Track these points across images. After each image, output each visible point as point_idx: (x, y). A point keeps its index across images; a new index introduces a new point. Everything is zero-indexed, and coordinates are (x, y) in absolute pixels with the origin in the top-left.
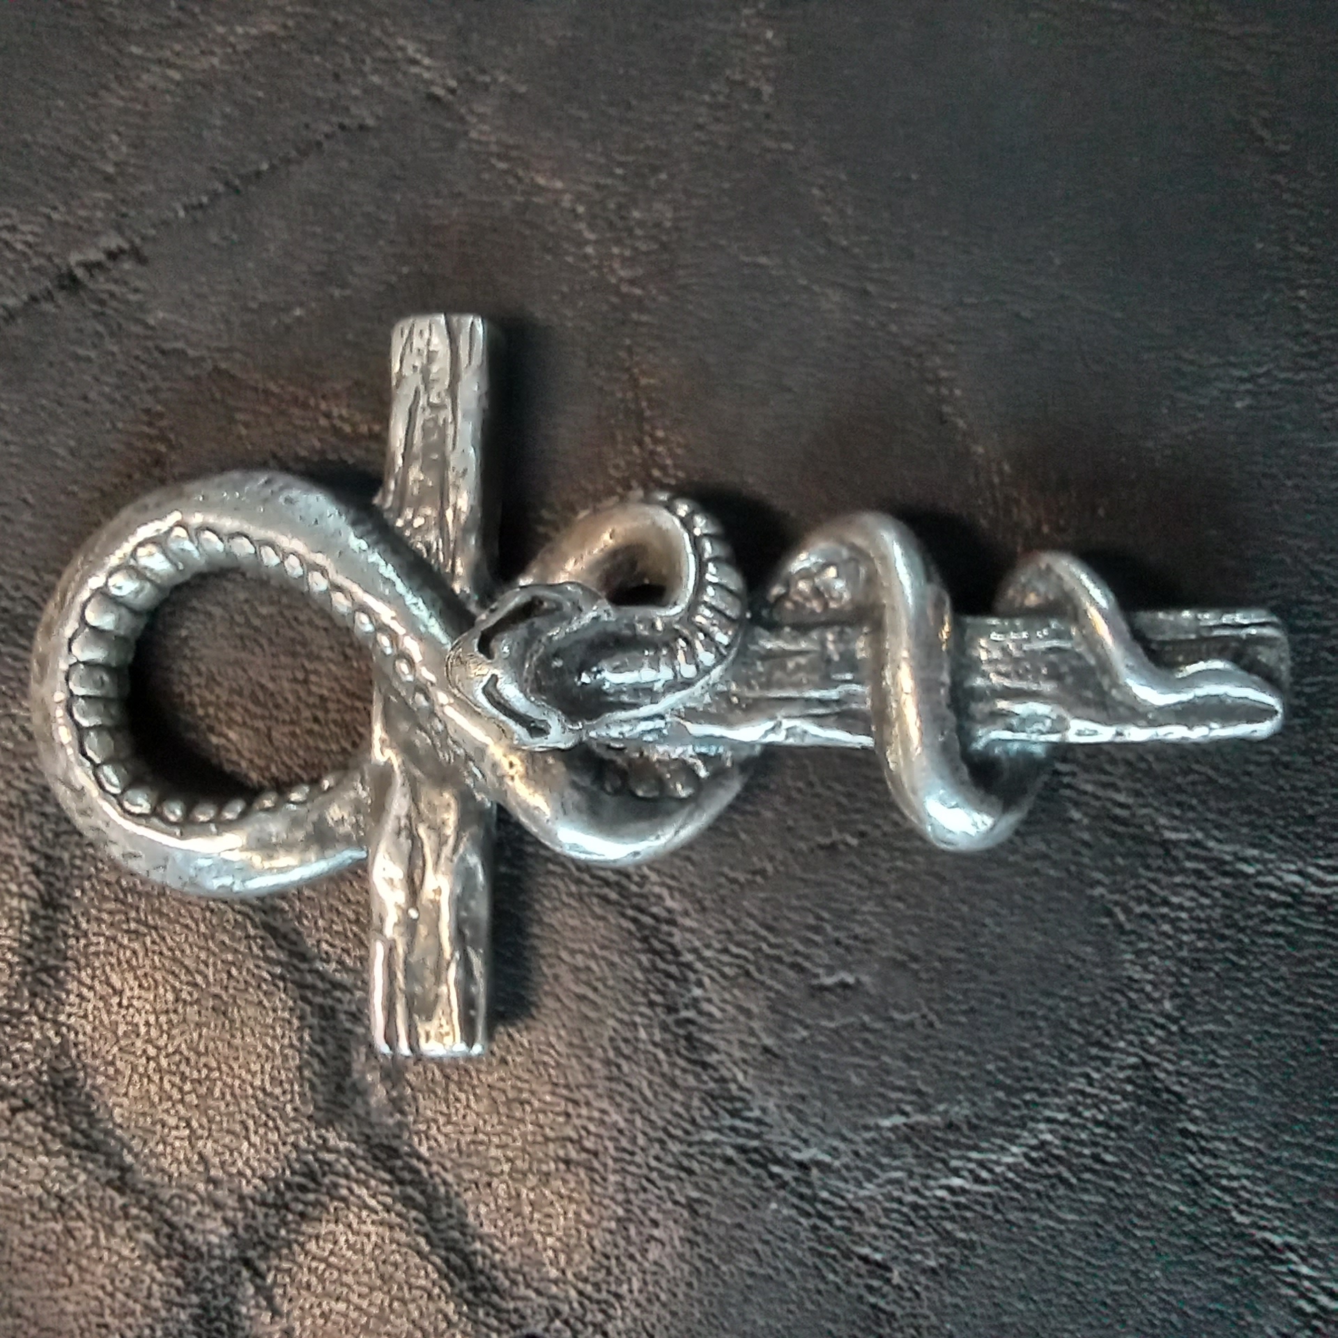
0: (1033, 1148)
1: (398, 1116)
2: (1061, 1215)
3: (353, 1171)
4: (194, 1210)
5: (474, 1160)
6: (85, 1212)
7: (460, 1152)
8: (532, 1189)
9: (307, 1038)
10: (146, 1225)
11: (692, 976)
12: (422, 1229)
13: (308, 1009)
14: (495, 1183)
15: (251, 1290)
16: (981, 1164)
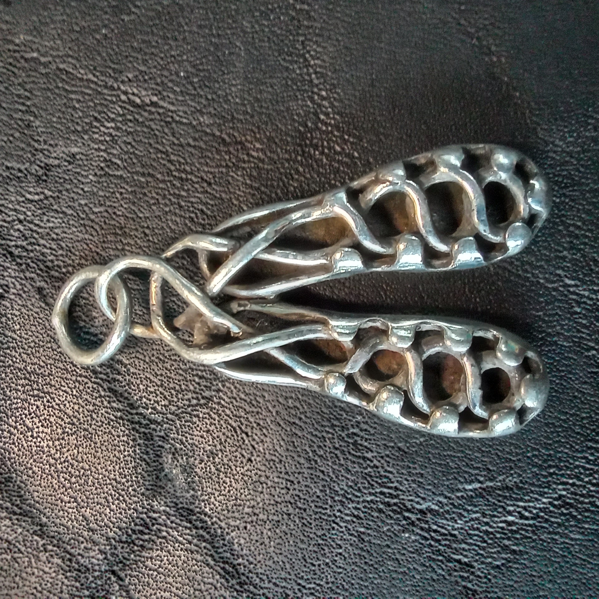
0: (556, 499)
1: (192, 492)
2: (572, 536)
3: (169, 522)
4: (82, 546)
5: (236, 515)
6: (23, 549)
7: (229, 511)
8: (270, 530)
9: (138, 451)
10: (57, 555)
12: (209, 553)
13: (137, 435)
14: (249, 526)
15: (117, 588)
16: (525, 508)
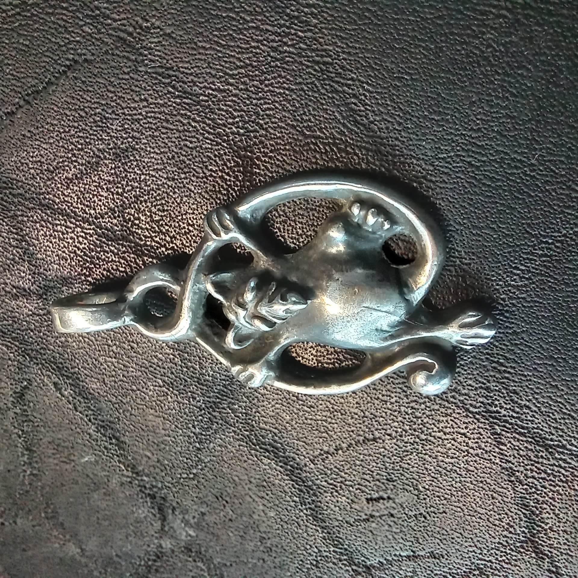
11: (312, 492)
